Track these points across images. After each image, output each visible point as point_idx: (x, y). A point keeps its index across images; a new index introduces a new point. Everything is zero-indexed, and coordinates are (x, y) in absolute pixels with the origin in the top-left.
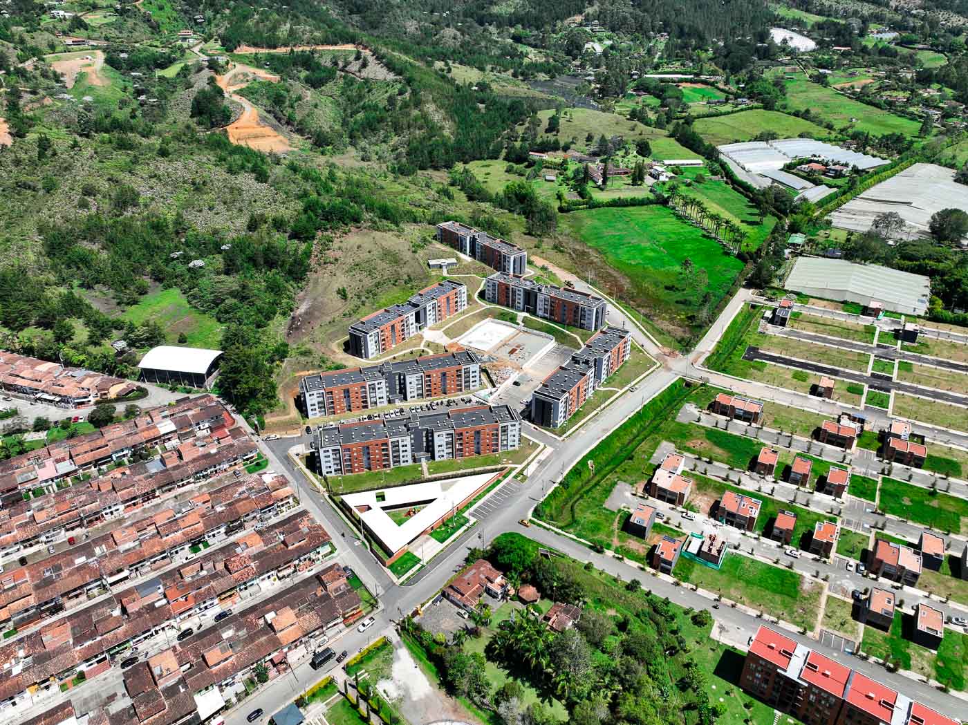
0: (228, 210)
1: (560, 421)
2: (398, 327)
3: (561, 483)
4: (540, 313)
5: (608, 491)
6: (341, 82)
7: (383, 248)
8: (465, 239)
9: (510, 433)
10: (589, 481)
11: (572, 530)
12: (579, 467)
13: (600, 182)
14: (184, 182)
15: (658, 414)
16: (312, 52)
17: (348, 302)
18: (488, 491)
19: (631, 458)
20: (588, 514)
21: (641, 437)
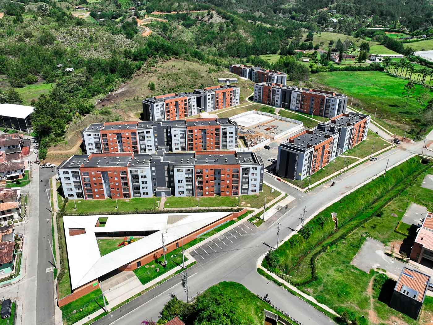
0: (104, 51)
1: (303, 175)
2: (181, 105)
3: (300, 231)
4: (293, 107)
5: (356, 247)
6: (199, 25)
7: (189, 69)
8: (246, 71)
9: (251, 177)
10: (331, 234)
11: (310, 290)
12: (322, 216)
13: (337, 61)
14: (86, 37)
15: (400, 181)
16: (187, 14)
17: (154, 92)
18: (218, 230)
19: (379, 216)
20: (332, 272)
21: (386, 197)
